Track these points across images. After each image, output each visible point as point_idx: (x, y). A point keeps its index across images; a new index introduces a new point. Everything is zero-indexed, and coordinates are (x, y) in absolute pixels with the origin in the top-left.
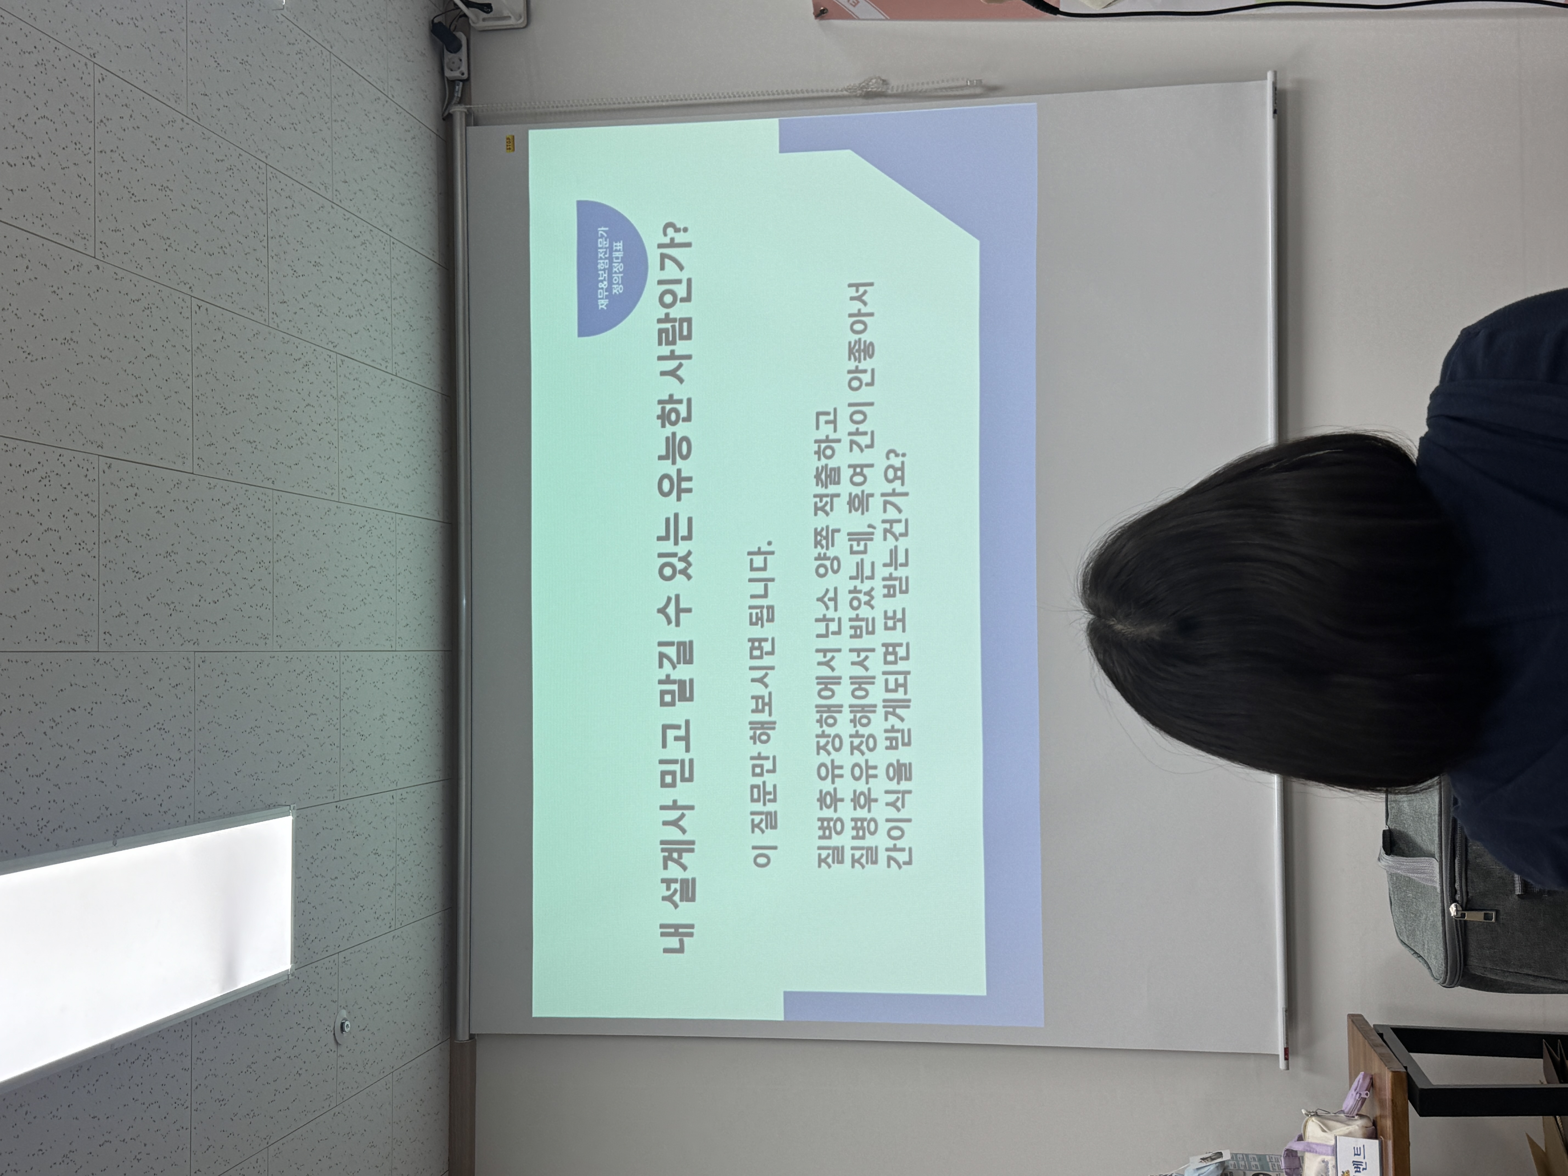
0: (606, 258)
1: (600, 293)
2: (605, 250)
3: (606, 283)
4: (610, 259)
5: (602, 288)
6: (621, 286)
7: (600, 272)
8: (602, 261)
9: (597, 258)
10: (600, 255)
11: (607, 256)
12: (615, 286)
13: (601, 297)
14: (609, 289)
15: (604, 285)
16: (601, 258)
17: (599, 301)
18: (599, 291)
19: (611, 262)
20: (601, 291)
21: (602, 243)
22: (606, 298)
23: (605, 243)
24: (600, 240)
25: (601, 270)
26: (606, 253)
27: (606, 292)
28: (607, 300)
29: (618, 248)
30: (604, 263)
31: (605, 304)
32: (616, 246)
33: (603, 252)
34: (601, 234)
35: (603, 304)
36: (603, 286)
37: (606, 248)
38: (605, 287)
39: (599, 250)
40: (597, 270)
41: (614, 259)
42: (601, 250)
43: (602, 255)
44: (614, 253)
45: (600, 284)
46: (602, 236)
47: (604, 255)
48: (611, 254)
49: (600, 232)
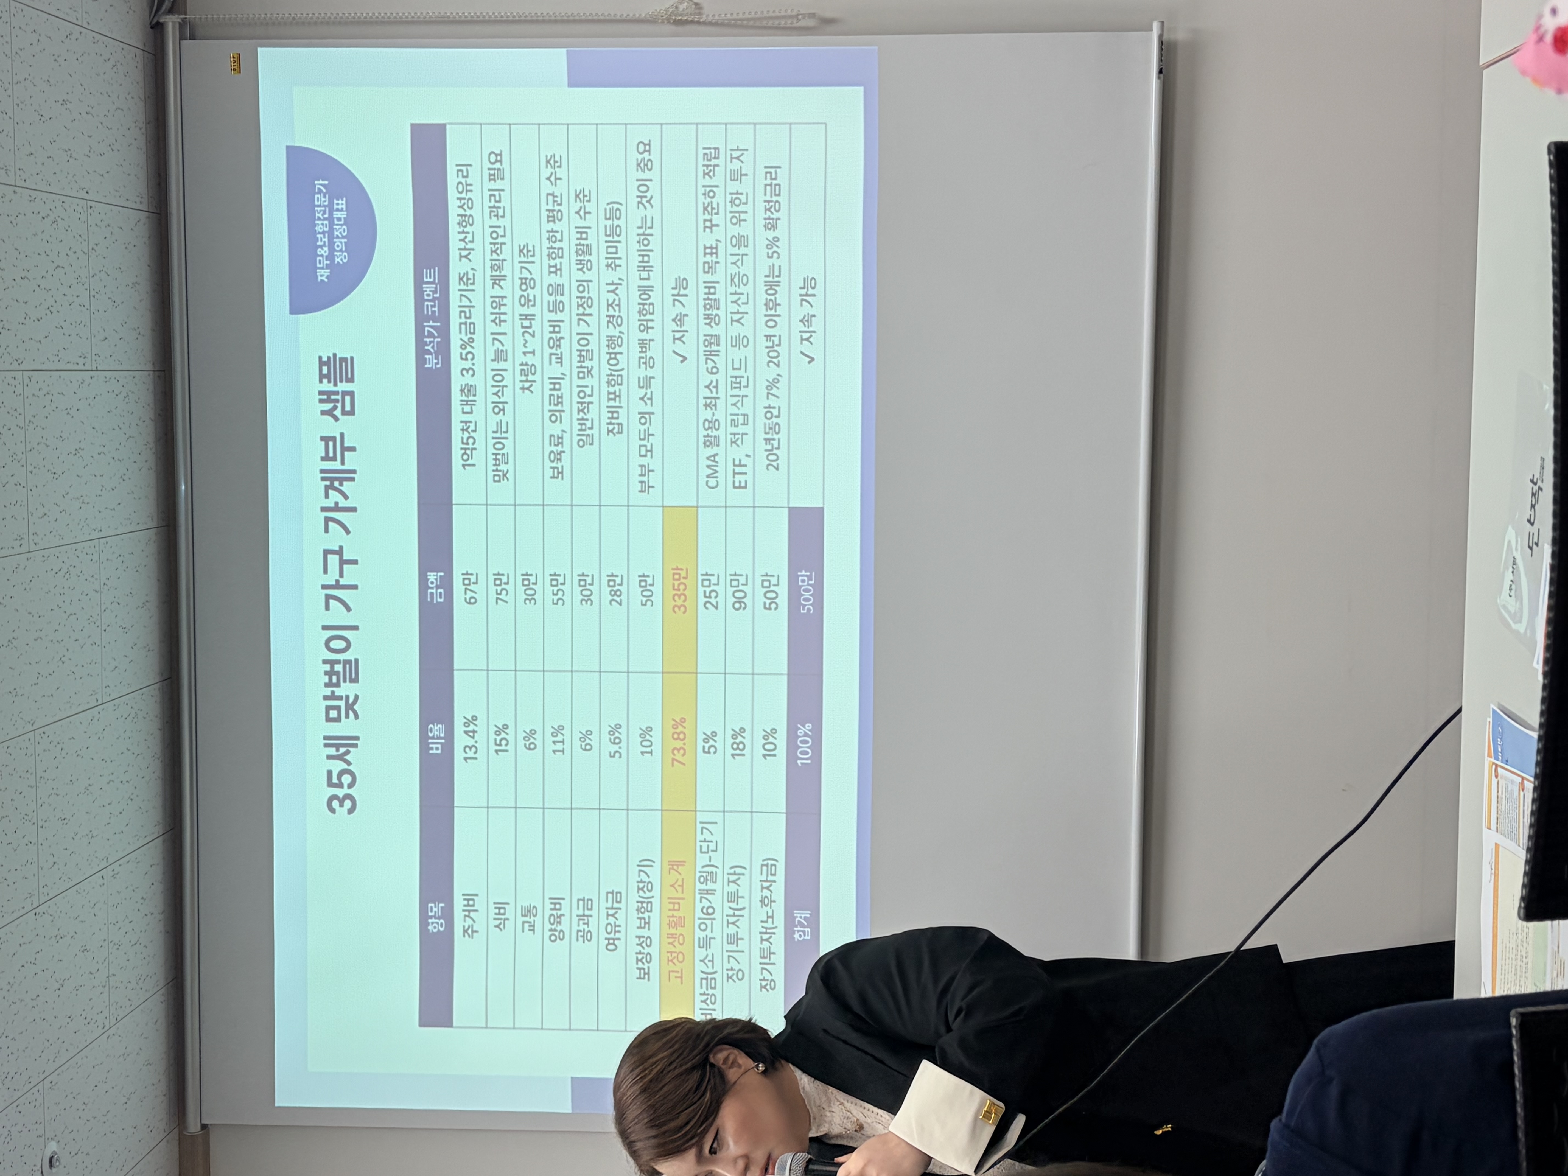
0: (325, 219)
1: (320, 261)
2: (323, 209)
3: (326, 249)
4: (331, 219)
5: (322, 256)
6: (346, 254)
7: (319, 236)
8: (320, 222)
9: (314, 218)
10: (317, 215)
11: (326, 216)
12: (338, 254)
13: (321, 266)
14: (331, 257)
15: (325, 251)
16: (319, 219)
17: (318, 271)
18: (318, 258)
19: (331, 224)
20: (321, 258)
21: (320, 200)
22: (327, 268)
23: (323, 199)
24: (316, 196)
25: (319, 233)
26: (324, 213)
27: (327, 260)
28: (329, 271)
29: (340, 207)
30: (323, 224)
31: (326, 274)
32: (338, 204)
33: (321, 211)
34: (319, 189)
35: (323, 274)
36: (323, 252)
37: (324, 206)
38: (325, 254)
39: (316, 209)
40: (315, 232)
41: (335, 220)
42: (319, 209)
43: (320, 215)
44: (335, 213)
45: (319, 250)
46: (320, 191)
47: (322, 215)
48: (331, 214)
49: (317, 186)
